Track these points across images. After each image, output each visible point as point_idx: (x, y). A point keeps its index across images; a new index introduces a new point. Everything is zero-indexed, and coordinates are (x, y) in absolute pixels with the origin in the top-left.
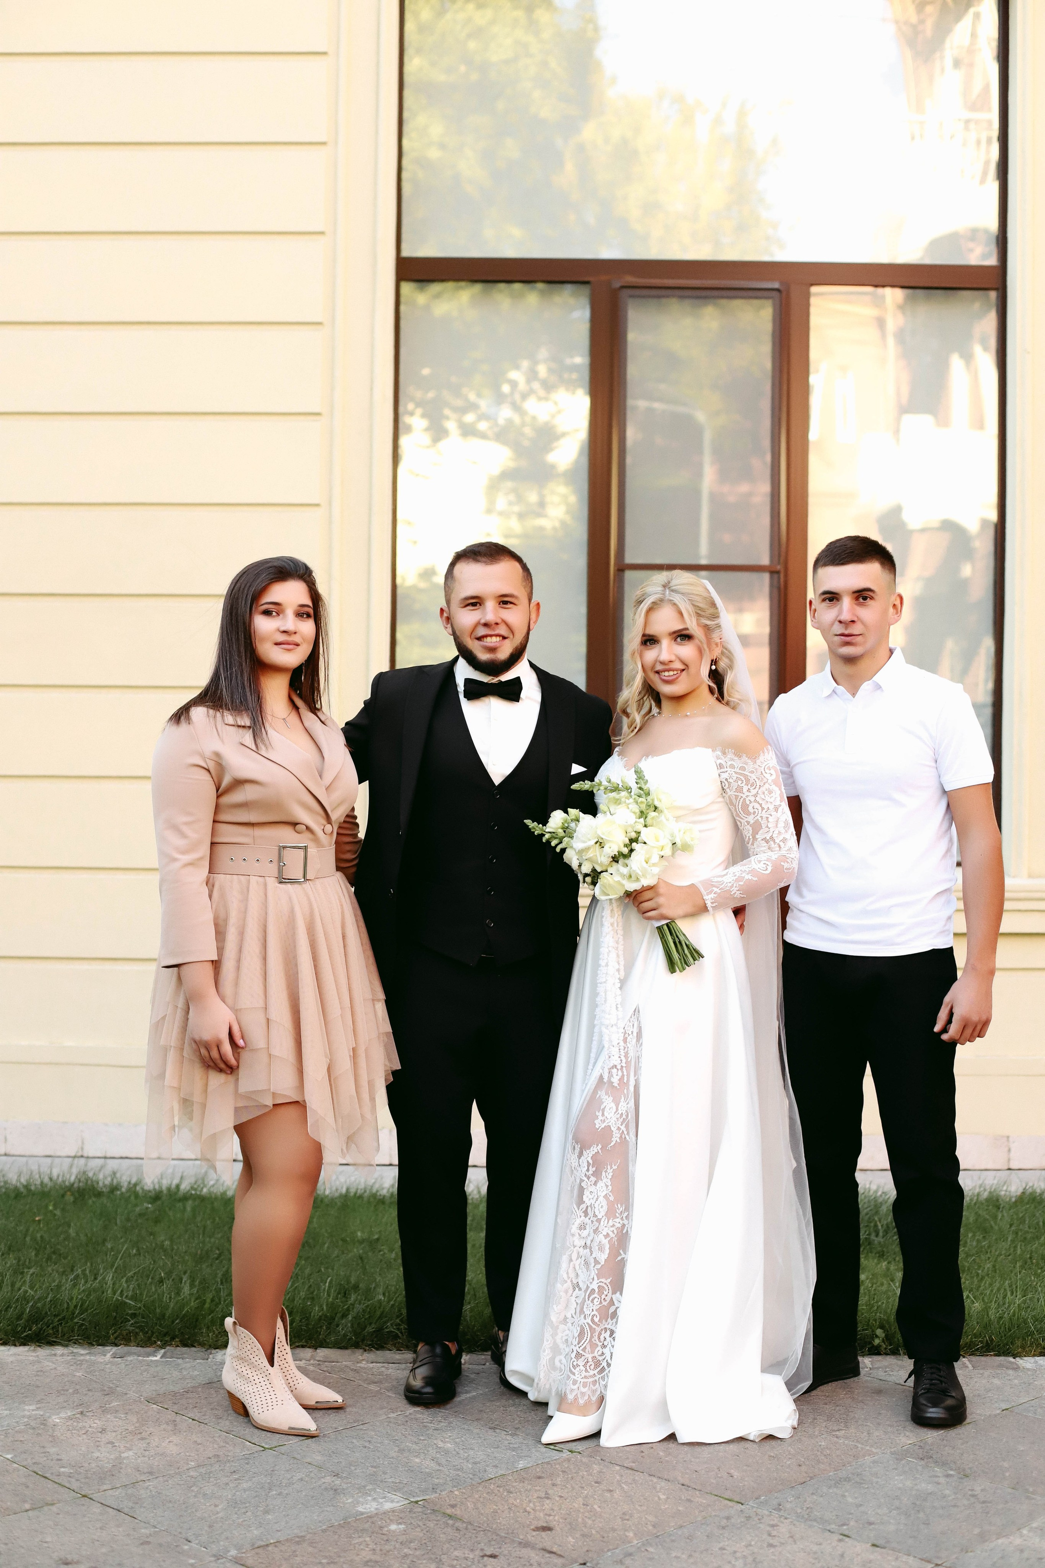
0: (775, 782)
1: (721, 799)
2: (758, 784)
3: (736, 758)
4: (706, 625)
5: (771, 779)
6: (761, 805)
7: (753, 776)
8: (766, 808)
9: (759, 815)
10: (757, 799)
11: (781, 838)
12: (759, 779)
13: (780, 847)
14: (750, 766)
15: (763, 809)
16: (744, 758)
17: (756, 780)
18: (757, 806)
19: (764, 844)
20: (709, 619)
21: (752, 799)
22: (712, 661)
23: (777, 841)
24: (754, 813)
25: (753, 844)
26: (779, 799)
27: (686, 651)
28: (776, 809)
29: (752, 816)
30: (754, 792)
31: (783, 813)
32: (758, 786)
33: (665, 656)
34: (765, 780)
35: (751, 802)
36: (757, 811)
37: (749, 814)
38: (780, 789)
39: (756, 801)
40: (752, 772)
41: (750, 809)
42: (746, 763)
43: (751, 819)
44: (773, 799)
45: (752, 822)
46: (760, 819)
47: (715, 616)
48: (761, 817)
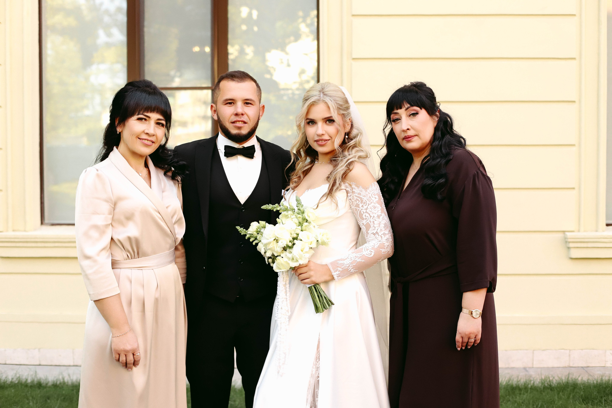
0: (378, 202)
1: (350, 211)
2: (368, 203)
3: (356, 188)
4: (343, 114)
5: (375, 200)
6: (369, 214)
7: (365, 199)
8: (372, 216)
9: (369, 220)
10: (367, 211)
11: (382, 233)
12: (368, 200)
13: (381, 237)
14: (363, 193)
15: (371, 217)
16: (361, 188)
17: (367, 201)
18: (367, 215)
19: (372, 235)
20: (344, 110)
21: (365, 211)
22: (346, 133)
23: (380, 234)
24: (366, 219)
25: (367, 236)
26: (380, 211)
27: (331, 129)
28: (379, 217)
29: (365, 220)
30: (365, 207)
31: (383, 219)
32: (368, 204)
33: (320, 132)
34: (372, 201)
35: (364, 213)
36: (367, 218)
37: (363, 219)
38: (381, 206)
39: (366, 212)
40: (364, 196)
41: (365, 217)
42: (361, 191)
43: (364, 222)
44: (376, 211)
45: (365, 224)
46: (369, 222)
47: (348, 108)
48: (370, 221)
